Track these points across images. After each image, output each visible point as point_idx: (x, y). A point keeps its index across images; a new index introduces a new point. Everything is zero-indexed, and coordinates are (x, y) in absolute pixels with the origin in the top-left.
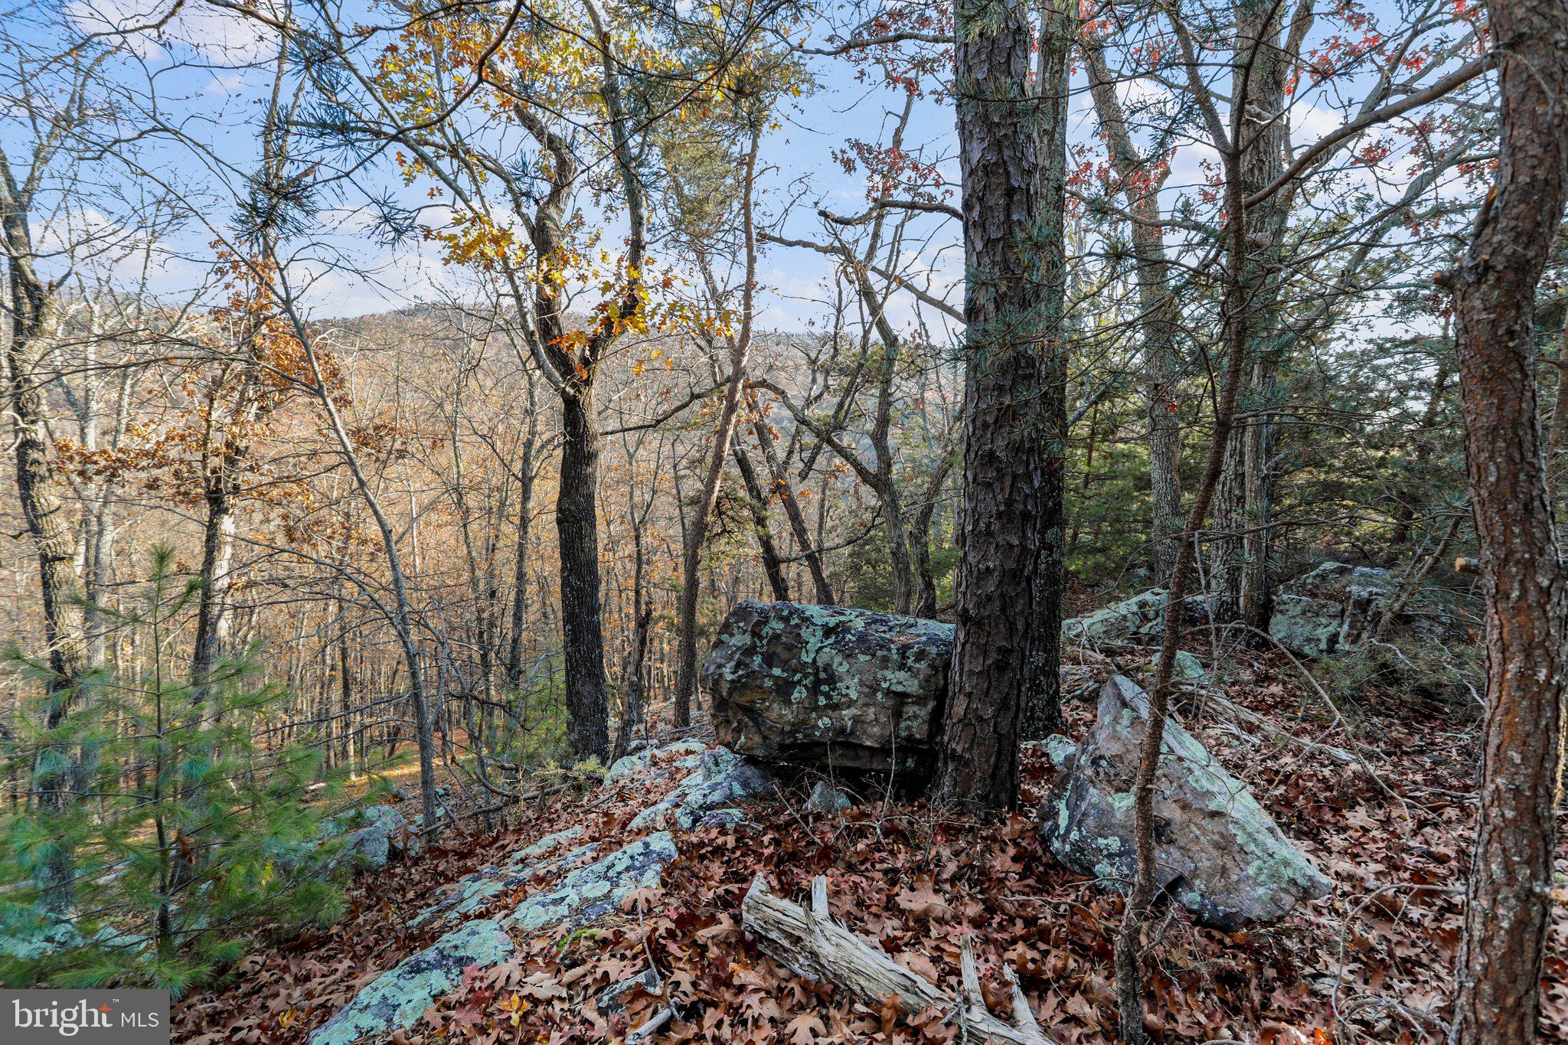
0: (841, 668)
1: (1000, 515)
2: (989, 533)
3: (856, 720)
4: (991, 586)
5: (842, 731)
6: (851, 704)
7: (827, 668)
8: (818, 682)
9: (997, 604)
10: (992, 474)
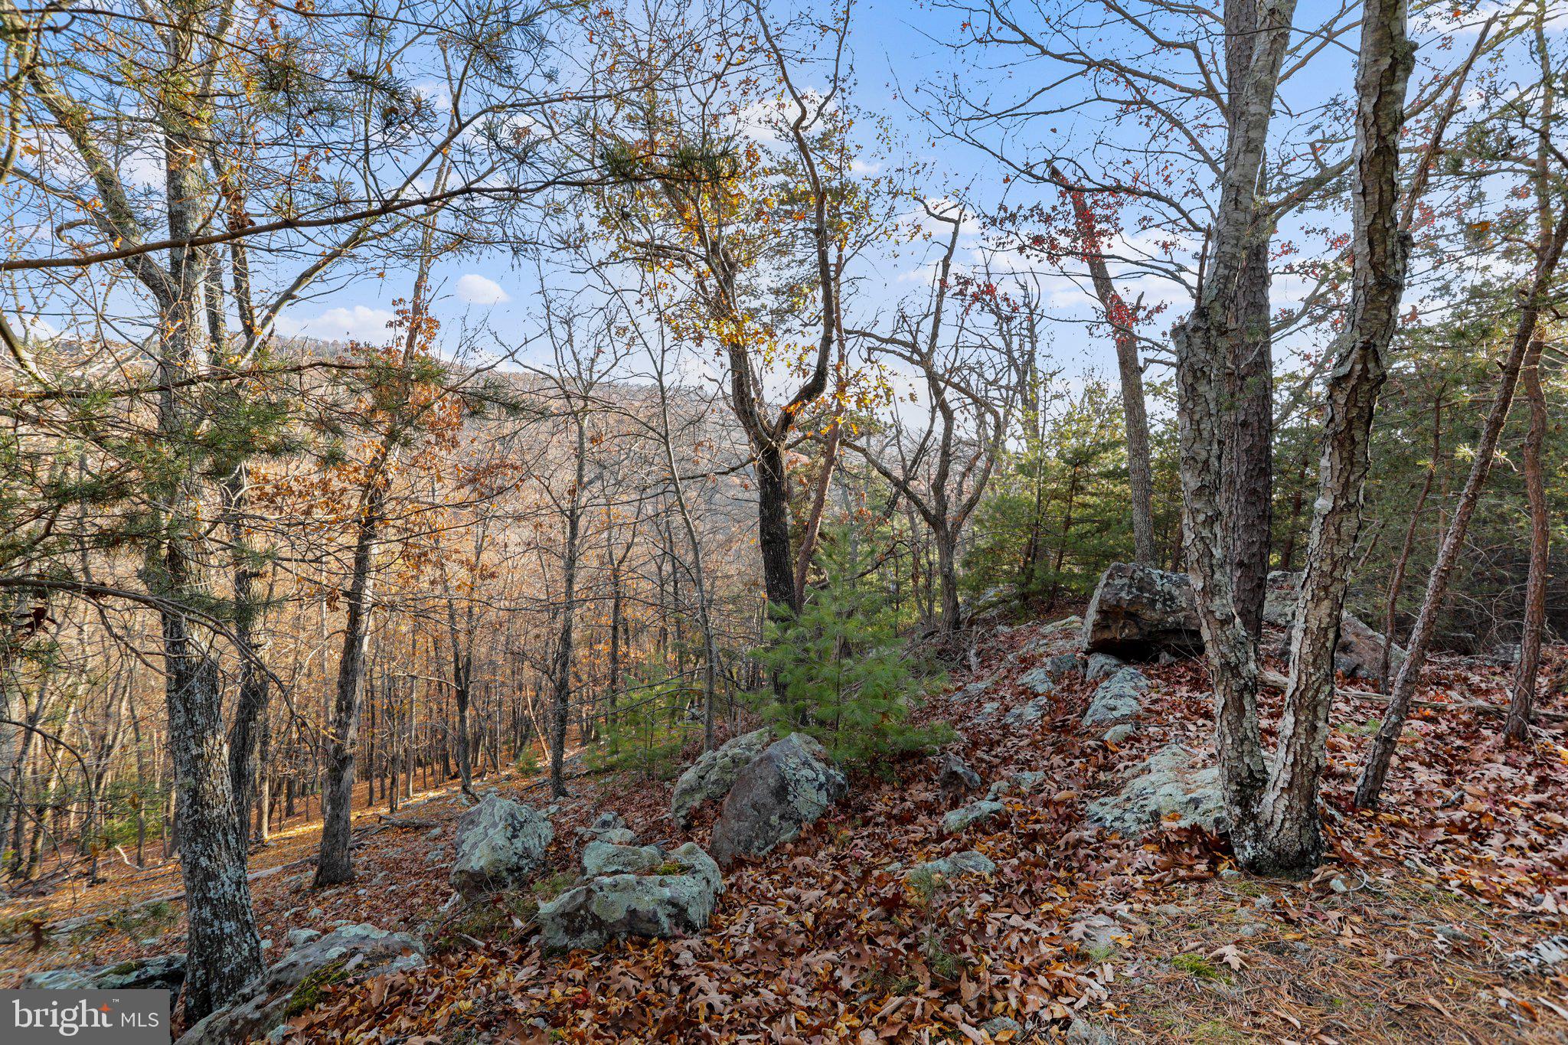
0: (1176, 593)
1: (1259, 517)
2: (1253, 525)
3: (1186, 617)
4: (1255, 549)
5: (1178, 624)
6: (1183, 609)
7: (1169, 593)
8: (1165, 600)
9: (1258, 558)
10: (1254, 498)
